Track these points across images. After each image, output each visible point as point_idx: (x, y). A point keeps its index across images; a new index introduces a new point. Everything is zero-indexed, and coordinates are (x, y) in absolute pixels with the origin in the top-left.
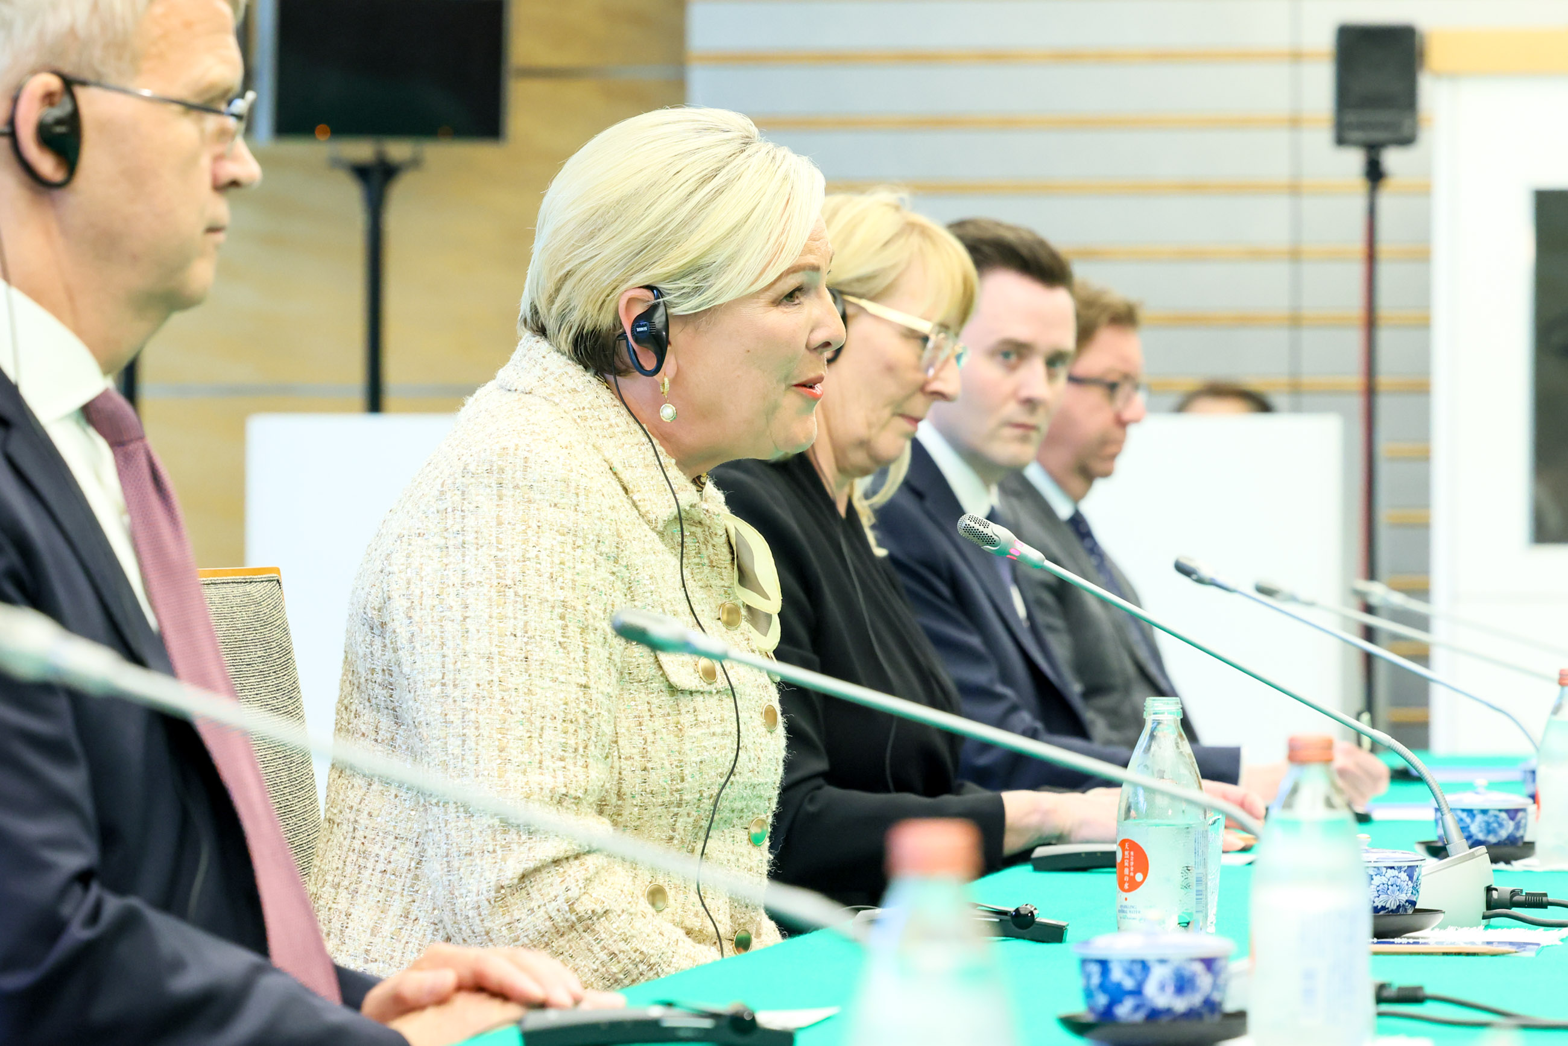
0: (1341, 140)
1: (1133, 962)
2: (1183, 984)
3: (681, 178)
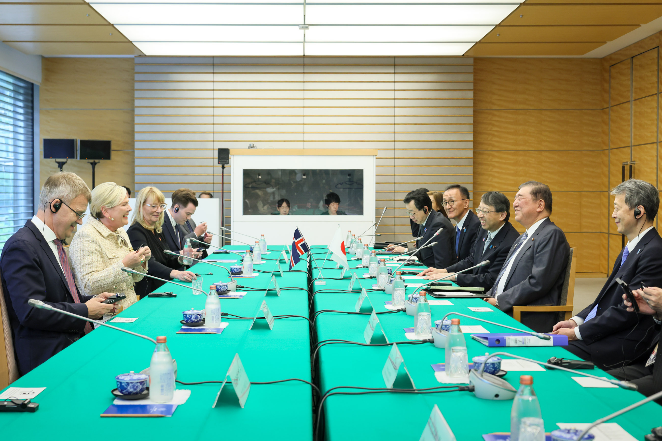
0: (219, 163)
1: (190, 315)
2: (196, 318)
3: (107, 191)
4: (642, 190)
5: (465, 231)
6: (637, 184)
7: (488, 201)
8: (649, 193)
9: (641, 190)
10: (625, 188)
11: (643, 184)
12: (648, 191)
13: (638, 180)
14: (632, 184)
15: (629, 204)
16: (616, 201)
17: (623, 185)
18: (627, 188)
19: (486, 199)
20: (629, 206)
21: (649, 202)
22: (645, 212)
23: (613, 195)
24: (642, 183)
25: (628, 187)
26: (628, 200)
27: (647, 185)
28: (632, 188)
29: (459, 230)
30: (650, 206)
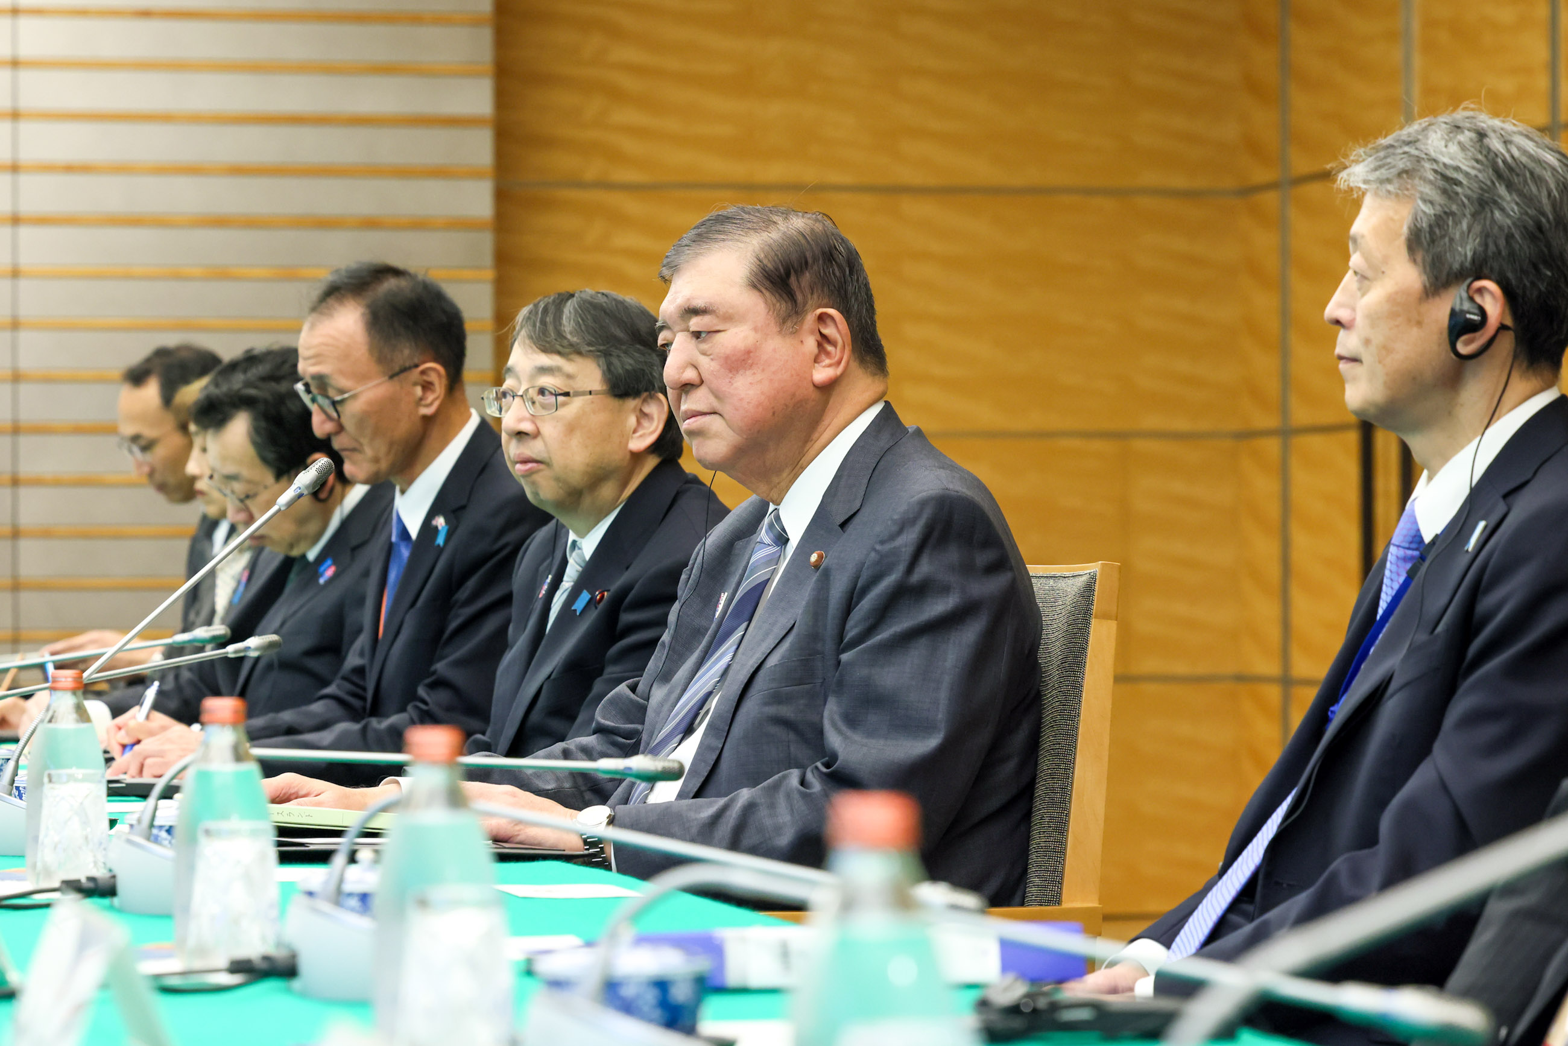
4: (1510, 186)
5: (440, 540)
6: (1489, 150)
7: (560, 335)
8: (1544, 214)
9: (1502, 190)
10: (1418, 160)
11: (1524, 152)
12: (1545, 200)
13: (1497, 123)
14: (1459, 143)
15: (1429, 259)
16: (1363, 225)
17: (1408, 143)
18: (1427, 165)
19: (543, 322)
20: (1425, 272)
21: (1535, 267)
22: (1509, 322)
23: (1351, 189)
24: (1519, 148)
25: (1435, 161)
26: (1425, 238)
27: (1539, 161)
28: (1457, 169)
29: (404, 533)
30: (1542, 287)
